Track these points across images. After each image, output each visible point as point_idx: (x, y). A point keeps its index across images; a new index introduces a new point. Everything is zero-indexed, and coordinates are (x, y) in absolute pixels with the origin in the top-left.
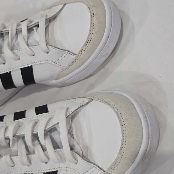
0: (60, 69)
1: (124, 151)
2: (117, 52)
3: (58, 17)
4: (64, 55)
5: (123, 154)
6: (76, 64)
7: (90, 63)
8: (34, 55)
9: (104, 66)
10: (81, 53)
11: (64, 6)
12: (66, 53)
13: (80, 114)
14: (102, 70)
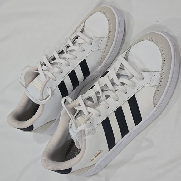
0: (101, 53)
1: (164, 53)
2: (127, 30)
3: (84, 29)
4: (101, 41)
5: (164, 54)
6: (109, 44)
7: (117, 40)
8: (84, 51)
9: (123, 43)
10: (109, 35)
11: (84, 23)
12: (101, 40)
13: (129, 57)
14: (124, 45)
